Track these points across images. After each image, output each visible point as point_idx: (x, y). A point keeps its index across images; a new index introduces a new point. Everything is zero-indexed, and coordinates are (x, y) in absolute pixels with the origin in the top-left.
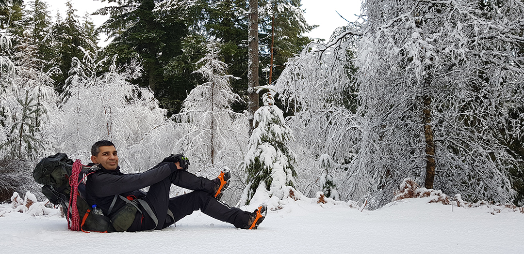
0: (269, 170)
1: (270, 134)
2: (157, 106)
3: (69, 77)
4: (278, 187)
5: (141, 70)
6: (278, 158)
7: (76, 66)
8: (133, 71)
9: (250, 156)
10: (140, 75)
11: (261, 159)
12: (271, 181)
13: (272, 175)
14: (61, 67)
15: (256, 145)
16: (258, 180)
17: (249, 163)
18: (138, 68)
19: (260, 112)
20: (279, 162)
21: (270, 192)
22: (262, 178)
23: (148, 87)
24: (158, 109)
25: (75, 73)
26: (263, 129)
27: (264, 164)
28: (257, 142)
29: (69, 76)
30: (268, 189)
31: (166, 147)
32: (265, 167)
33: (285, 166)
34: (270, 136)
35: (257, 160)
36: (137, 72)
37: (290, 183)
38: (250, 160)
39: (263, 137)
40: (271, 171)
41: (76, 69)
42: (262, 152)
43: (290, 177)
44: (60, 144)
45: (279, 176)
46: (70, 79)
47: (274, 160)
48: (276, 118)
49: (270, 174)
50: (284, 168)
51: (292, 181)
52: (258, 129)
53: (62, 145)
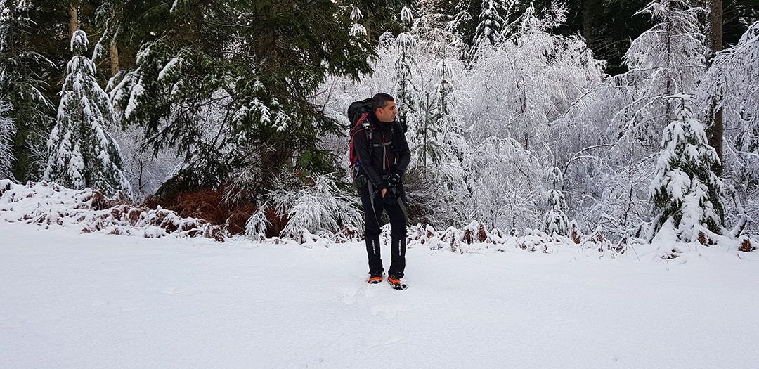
0: (677, 203)
1: (683, 157)
2: (590, 59)
3: (480, 24)
4: (688, 226)
5: (565, 13)
6: (693, 188)
7: (487, 7)
8: (554, 15)
9: (655, 185)
10: (564, 20)
11: (668, 189)
12: (681, 217)
13: (683, 210)
14: (470, 10)
15: (663, 171)
16: (667, 213)
17: (654, 192)
18: (561, 11)
19: (671, 129)
20: (694, 193)
21: (678, 231)
22: (670, 212)
23: (577, 34)
24: (592, 63)
25: (487, 17)
26: (673, 151)
27: (671, 196)
28: (664, 168)
29: (480, 22)
30: (677, 226)
31: (601, 121)
32: (672, 200)
33: (702, 198)
34: (683, 159)
35: (663, 189)
36: (559, 17)
37: (708, 220)
38: (656, 189)
39: (673, 161)
40: (680, 204)
41: (488, 12)
42: (670, 180)
43: (710, 212)
44: (468, 126)
45: (692, 211)
46: (481, 26)
47: (686, 191)
48: (693, 136)
49: (680, 207)
50: (700, 202)
51: (713, 217)
52: (667, 151)
53: (471, 128)
